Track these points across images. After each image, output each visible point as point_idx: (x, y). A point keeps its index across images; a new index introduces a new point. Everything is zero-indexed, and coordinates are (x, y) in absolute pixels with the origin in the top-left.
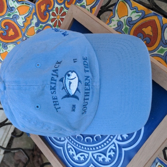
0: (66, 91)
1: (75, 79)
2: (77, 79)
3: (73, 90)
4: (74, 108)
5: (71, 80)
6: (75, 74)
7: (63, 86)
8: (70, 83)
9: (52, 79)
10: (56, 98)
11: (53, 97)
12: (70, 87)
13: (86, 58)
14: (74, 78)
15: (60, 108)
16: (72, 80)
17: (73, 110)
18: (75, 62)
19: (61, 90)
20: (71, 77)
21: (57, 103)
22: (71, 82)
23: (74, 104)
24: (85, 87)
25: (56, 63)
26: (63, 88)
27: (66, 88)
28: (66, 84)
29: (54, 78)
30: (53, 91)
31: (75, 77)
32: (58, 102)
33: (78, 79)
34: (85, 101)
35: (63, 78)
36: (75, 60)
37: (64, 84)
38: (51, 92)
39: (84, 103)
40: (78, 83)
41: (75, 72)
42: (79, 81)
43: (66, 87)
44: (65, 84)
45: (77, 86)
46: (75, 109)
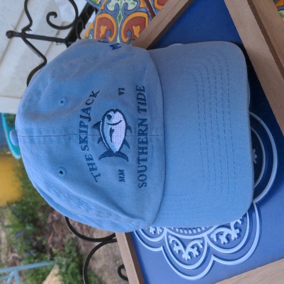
0: (105, 146)
1: (120, 124)
2: (123, 124)
3: (116, 144)
4: (121, 176)
5: (112, 126)
6: (120, 114)
7: (100, 137)
8: (112, 131)
9: (81, 125)
10: (90, 157)
11: (86, 156)
12: (111, 137)
13: (142, 88)
14: (118, 121)
15: (99, 175)
16: (115, 126)
17: (122, 180)
18: (120, 93)
19: (96, 144)
20: (114, 121)
21: (94, 167)
22: (113, 128)
23: (121, 169)
24: (139, 139)
25: (91, 96)
26: (100, 140)
27: (106, 141)
28: (105, 132)
29: (83, 123)
30: (83, 145)
31: (121, 121)
32: (94, 164)
33: (125, 124)
34: (139, 164)
35: (100, 122)
36: (121, 91)
37: (101, 132)
38: (81, 147)
39: (139, 167)
40: (126, 130)
41: (120, 112)
42: (128, 128)
43: (105, 138)
44: (103, 134)
45: (124, 136)
46: (124, 177)
